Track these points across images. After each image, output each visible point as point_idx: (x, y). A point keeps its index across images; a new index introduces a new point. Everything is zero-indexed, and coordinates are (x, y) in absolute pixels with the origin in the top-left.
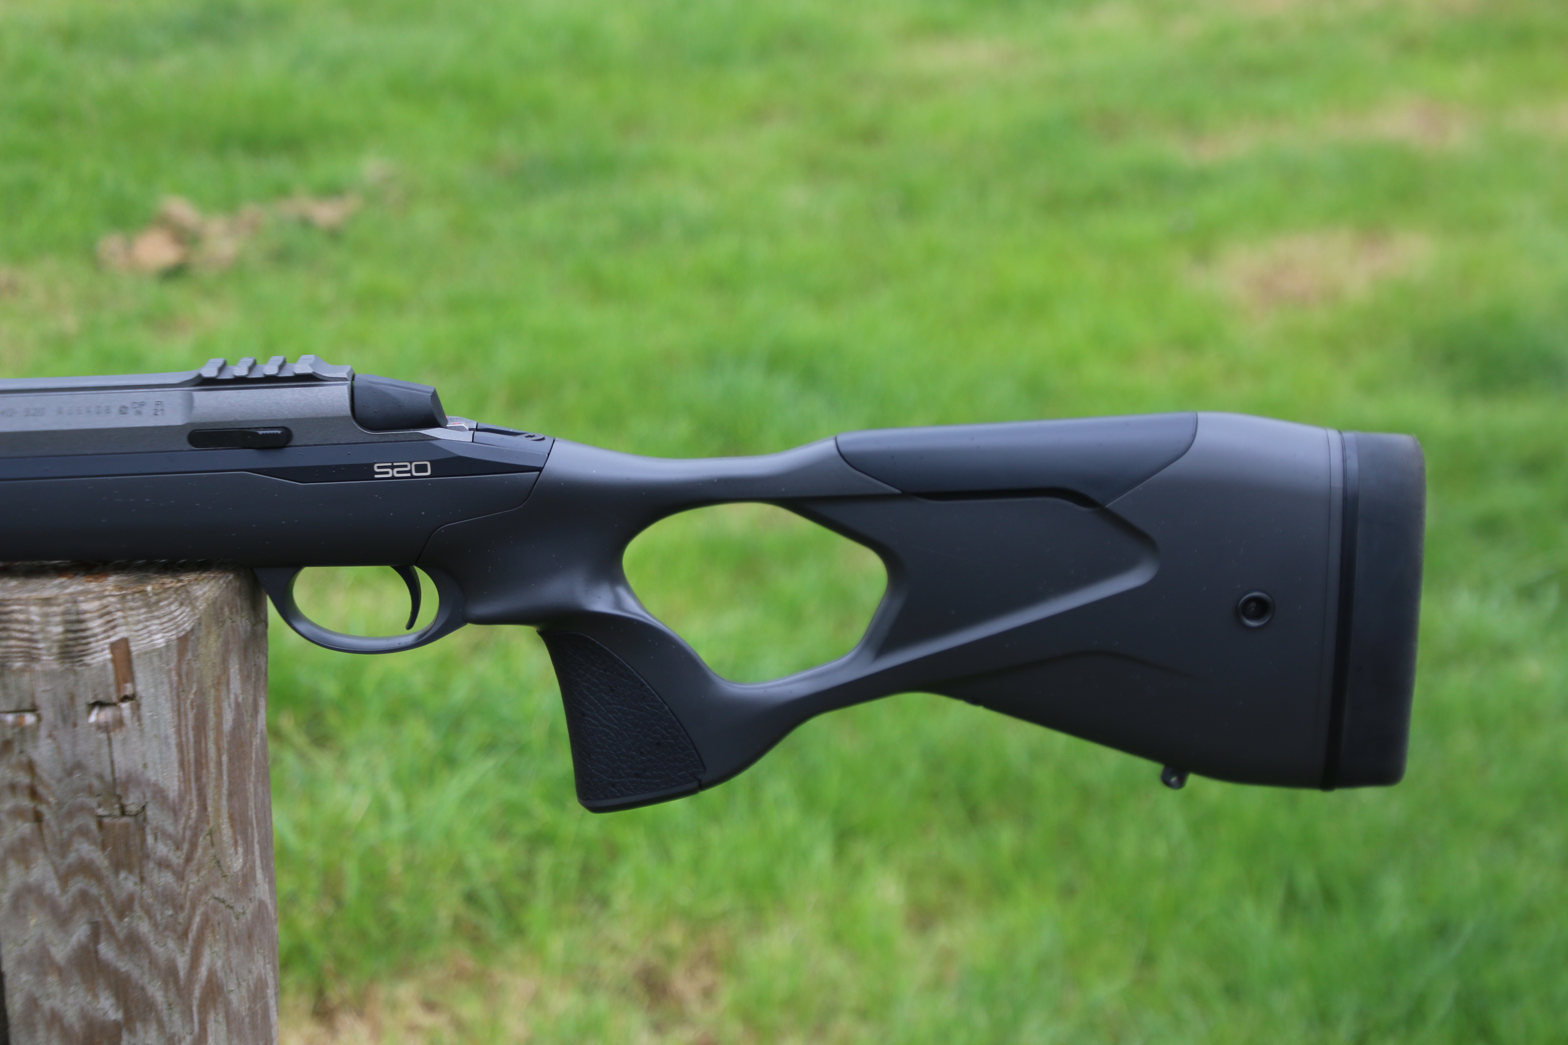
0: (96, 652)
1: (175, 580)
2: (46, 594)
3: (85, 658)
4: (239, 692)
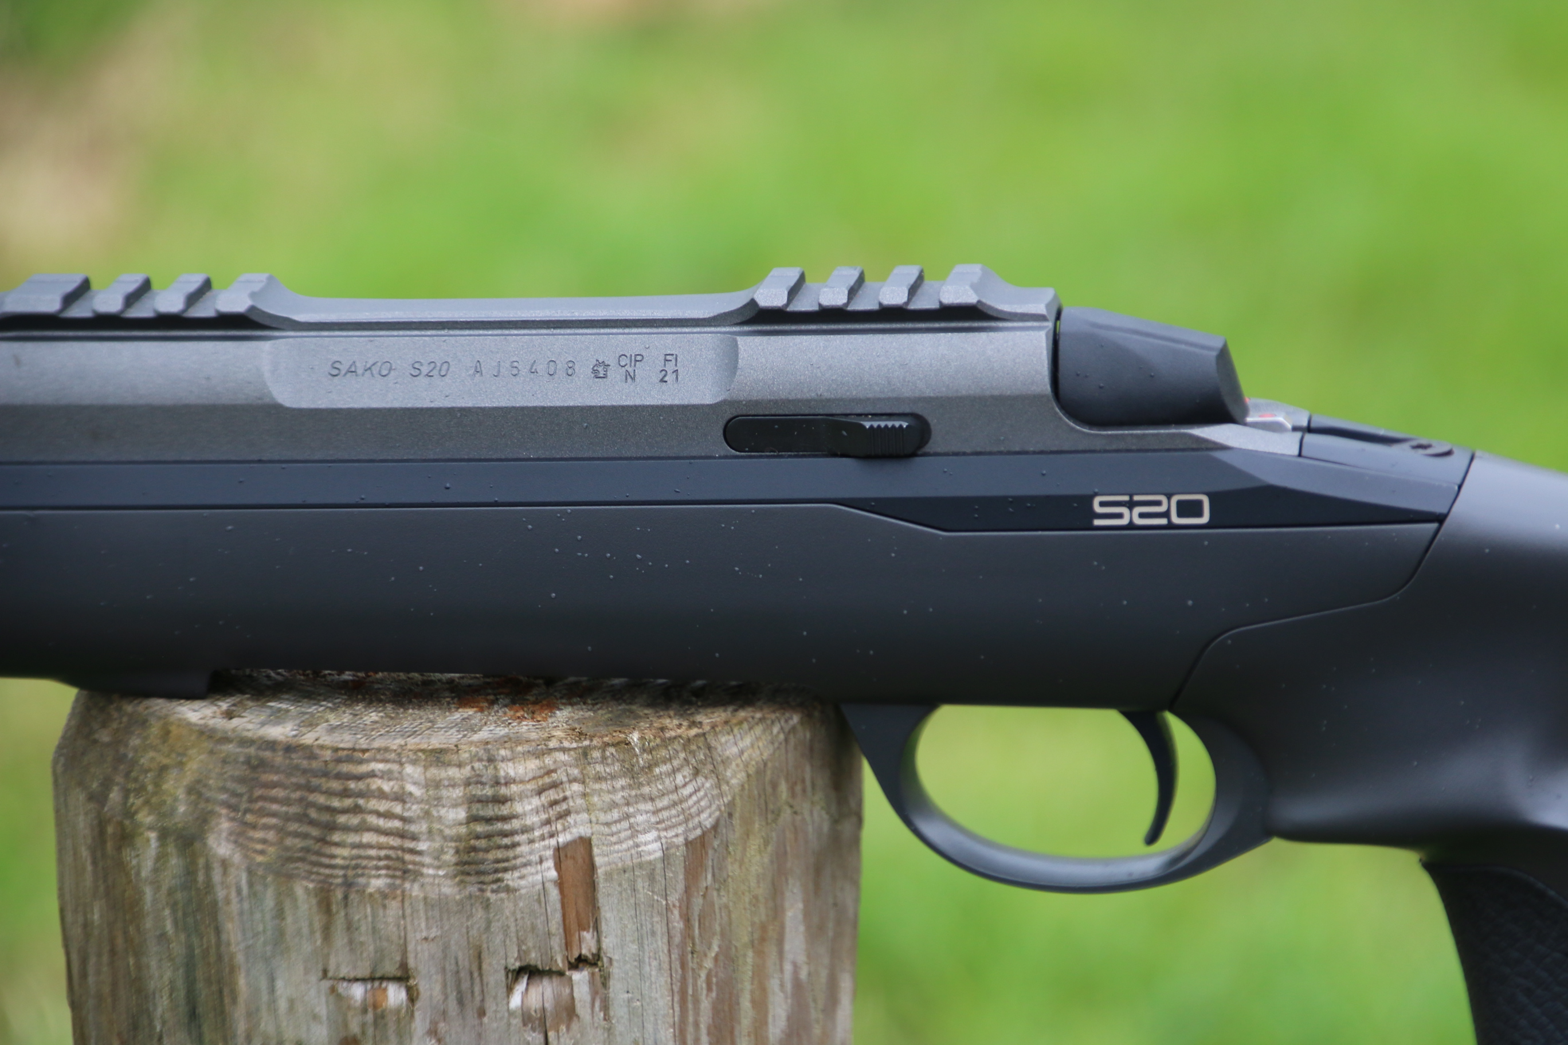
0: (525, 865)
1: (685, 723)
2: (436, 741)
3: (507, 876)
4: (801, 958)
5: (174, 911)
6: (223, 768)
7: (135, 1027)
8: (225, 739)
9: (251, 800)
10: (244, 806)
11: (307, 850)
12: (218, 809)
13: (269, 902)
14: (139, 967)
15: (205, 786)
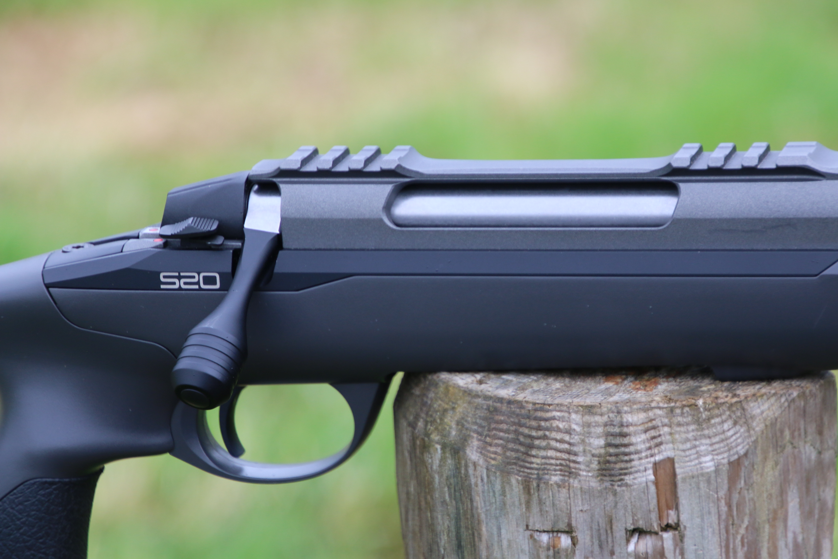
0: (636, 472)
1: (730, 395)
2: (589, 401)
3: (626, 477)
4: (798, 530)
5: (449, 488)
6: (475, 412)
7: (431, 550)
8: (477, 396)
9: (489, 430)
10: (485, 433)
11: (518, 459)
12: (472, 434)
13: (498, 487)
14: (432, 518)
15: (466, 421)
